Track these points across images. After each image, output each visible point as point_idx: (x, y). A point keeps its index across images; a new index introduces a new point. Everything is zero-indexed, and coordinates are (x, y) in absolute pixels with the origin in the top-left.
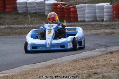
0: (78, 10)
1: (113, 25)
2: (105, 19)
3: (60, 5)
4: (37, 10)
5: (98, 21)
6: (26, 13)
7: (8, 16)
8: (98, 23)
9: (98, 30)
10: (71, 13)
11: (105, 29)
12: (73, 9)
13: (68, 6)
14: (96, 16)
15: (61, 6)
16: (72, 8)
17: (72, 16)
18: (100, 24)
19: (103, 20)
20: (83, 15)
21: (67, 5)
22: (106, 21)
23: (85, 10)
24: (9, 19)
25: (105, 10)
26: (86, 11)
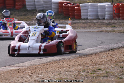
0: (81, 8)
1: (113, 23)
2: (106, 18)
3: (65, 3)
4: (44, 7)
5: (100, 19)
6: (34, 10)
7: (18, 13)
8: (99, 21)
9: (100, 27)
10: (75, 11)
12: (77, 8)
13: (73, 4)
14: (98, 14)
15: (66, 5)
16: (76, 6)
17: (76, 14)
18: (101, 23)
19: (104, 19)
20: (86, 14)
21: (72, 4)
23: (88, 9)
24: (19, 15)
25: (106, 9)
26: (89, 10)
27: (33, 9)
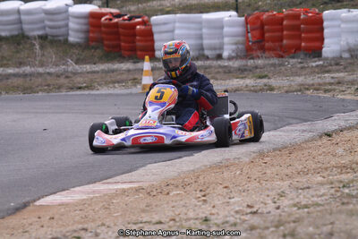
0: (155, 29)
2: (225, 54)
3: (107, 17)
4: (47, 29)
5: (207, 58)
6: (17, 36)
11: (242, 78)
12: (143, 27)
13: (130, 19)
14: (202, 45)
15: (110, 20)
16: (139, 23)
17: (138, 44)
19: (219, 57)
21: (126, 17)
22: (230, 58)
23: (173, 31)
26: (177, 32)
27: (16, 33)
